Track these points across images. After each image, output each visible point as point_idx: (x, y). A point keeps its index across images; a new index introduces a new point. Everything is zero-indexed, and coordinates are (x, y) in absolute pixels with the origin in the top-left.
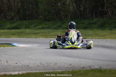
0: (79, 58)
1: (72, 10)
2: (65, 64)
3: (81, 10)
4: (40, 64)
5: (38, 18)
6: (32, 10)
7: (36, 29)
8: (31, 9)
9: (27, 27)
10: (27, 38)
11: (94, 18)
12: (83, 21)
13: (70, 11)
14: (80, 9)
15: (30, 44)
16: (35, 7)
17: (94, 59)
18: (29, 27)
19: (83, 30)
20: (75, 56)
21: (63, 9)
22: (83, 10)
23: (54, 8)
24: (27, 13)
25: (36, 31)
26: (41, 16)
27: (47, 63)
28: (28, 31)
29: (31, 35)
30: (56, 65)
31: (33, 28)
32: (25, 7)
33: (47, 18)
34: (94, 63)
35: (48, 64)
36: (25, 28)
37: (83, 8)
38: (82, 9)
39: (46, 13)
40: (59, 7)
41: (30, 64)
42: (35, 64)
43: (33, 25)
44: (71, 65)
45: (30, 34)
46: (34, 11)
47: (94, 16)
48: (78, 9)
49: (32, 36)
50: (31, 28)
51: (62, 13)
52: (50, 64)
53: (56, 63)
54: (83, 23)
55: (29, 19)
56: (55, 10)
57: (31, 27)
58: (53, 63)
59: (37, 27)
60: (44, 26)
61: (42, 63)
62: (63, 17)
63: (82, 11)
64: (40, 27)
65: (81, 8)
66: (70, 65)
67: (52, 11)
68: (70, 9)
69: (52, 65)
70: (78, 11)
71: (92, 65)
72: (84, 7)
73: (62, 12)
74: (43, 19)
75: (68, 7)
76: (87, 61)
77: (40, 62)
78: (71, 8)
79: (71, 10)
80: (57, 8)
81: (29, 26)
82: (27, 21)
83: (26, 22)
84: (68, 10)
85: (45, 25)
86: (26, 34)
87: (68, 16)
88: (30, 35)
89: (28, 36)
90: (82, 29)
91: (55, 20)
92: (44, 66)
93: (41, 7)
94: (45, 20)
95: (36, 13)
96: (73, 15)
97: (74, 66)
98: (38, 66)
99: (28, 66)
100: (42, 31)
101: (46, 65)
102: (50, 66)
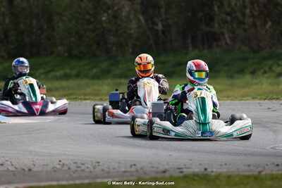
0: (154, 148)
1: (136, 30)
2: (119, 163)
3: (157, 31)
4: (59, 164)
5: (52, 53)
6: (39, 32)
8: (35, 30)
11: (191, 49)
12: (163, 58)
13: (131, 34)
14: (156, 27)
15: (33, 118)
16: (45, 27)
17: (189, 151)
20: (144, 142)
21: (114, 29)
22: (163, 32)
23: (91, 26)
24: (27, 40)
25: (49, 85)
26: (60, 48)
27: (76, 163)
30: (99, 165)
31: (43, 76)
32: (22, 26)
33: (76, 52)
34: (190, 160)
35: (80, 165)
37: (163, 26)
38: (160, 27)
39: (73, 39)
40: (105, 25)
41: (34, 165)
42: (47, 165)
43: (42, 71)
44: (135, 165)
46: (43, 36)
47: (190, 45)
48: (151, 30)
51: (112, 39)
52: (83, 164)
53: (98, 163)
54: (163, 63)
56: (93, 31)
57: (37, 74)
58: (92, 162)
59: (51, 75)
60: (67, 71)
61: (63, 162)
62: (114, 49)
63: (160, 33)
64: (58, 74)
65: (157, 25)
66: (131, 167)
67: (87, 34)
68: (131, 29)
69: (89, 166)
70: (149, 33)
71: (185, 165)
72: (165, 23)
73: (112, 37)
74: (66, 54)
75: (125, 24)
76: (174, 154)
77: (60, 161)
78: (134, 25)
79: (132, 31)
80: (98, 26)
84: (125, 32)
85: (71, 69)
87: (127, 46)
91: (94, 55)
92: (69, 168)
93: (60, 24)
94: (71, 56)
95: (49, 39)
96: (139, 44)
97: (142, 168)
98: (55, 170)
99: (30, 170)
100: (64, 83)
101: (73, 167)
102: (83, 170)
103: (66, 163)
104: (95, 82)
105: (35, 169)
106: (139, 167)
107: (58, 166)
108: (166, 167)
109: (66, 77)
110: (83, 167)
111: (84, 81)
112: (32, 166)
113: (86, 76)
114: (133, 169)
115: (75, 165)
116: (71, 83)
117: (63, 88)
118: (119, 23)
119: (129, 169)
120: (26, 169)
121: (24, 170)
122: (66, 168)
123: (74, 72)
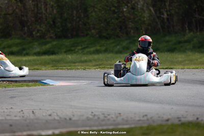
0: (161, 103)
1: (148, 18)
2: (135, 114)
3: (163, 18)
4: (91, 115)
5: (87, 35)
6: (78, 19)
7: (84, 54)
8: (75, 18)
9: (69, 51)
10: (68, 69)
11: (187, 31)
12: (167, 38)
13: (144, 21)
14: (162, 16)
15: (73, 81)
16: (82, 16)
17: (186, 105)
18: (72, 50)
19: (168, 53)
20: (153, 99)
21: (132, 17)
22: (168, 19)
23: (115, 15)
24: (69, 25)
25: (85, 58)
26: (93, 31)
27: (103, 114)
28: (70, 57)
29: (76, 64)
30: (120, 116)
31: (80, 52)
32: (65, 15)
33: (104, 34)
34: (187, 112)
35: (106, 115)
36: (65, 52)
37: (168, 15)
38: (165, 16)
39: (102, 25)
40: (126, 15)
41: (73, 116)
42: (83, 116)
43: (80, 48)
44: (146, 115)
45: (74, 63)
46: (81, 23)
47: (187, 29)
48: (159, 18)
49: (78, 66)
50: (75, 53)
51: (131, 25)
52: (109, 115)
53: (120, 114)
54: (167, 42)
55: (72, 36)
56: (117, 19)
57: (76, 50)
58: (115, 113)
59: (87, 50)
60: (98, 48)
62: (132, 31)
63: (166, 20)
64: (92, 49)
65: (163, 14)
66: (143, 116)
67: (113, 21)
68: (144, 17)
69: (113, 116)
70: (157, 20)
71: (182, 115)
72: (169, 13)
73: (130, 23)
74: (97, 36)
75: (140, 14)
76: (175, 108)
77: (92, 113)
78: (146, 15)
79: (145, 19)
80: (120, 16)
81: (73, 48)
82: (69, 40)
83: (67, 42)
84: (140, 19)
85: (100, 46)
86: (67, 63)
87: (141, 29)
88: (73, 65)
89: (70, 66)
90: (166, 53)
91: (118, 36)
92: (99, 118)
93: (93, 14)
94: (101, 37)
95: (85, 25)
96: (150, 28)
97: (151, 118)
98: (88, 119)
99: (70, 119)
100: (96, 56)
101: (102, 117)
102: (109, 120)
103: (96, 114)
104: (118, 55)
105: (74, 119)
106: (149, 117)
107: (91, 117)
108: (169, 117)
109: (98, 52)
110: (109, 117)
111: (110, 55)
112: (72, 116)
113: (112, 52)
114: (145, 118)
115: (103, 115)
116: (101, 56)
117: (95, 60)
118: (136, 13)
119: (142, 119)
120: (68, 119)
121: (66, 119)
122: (96, 118)
123: (103, 48)
